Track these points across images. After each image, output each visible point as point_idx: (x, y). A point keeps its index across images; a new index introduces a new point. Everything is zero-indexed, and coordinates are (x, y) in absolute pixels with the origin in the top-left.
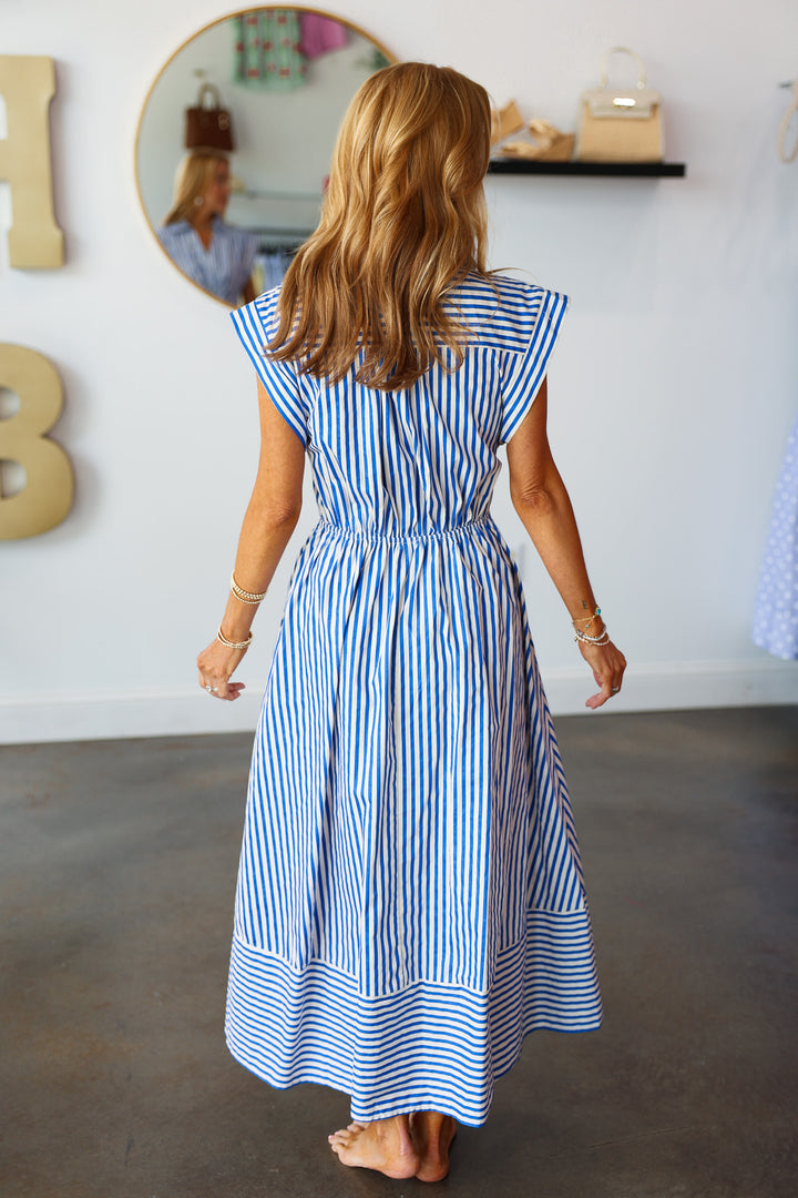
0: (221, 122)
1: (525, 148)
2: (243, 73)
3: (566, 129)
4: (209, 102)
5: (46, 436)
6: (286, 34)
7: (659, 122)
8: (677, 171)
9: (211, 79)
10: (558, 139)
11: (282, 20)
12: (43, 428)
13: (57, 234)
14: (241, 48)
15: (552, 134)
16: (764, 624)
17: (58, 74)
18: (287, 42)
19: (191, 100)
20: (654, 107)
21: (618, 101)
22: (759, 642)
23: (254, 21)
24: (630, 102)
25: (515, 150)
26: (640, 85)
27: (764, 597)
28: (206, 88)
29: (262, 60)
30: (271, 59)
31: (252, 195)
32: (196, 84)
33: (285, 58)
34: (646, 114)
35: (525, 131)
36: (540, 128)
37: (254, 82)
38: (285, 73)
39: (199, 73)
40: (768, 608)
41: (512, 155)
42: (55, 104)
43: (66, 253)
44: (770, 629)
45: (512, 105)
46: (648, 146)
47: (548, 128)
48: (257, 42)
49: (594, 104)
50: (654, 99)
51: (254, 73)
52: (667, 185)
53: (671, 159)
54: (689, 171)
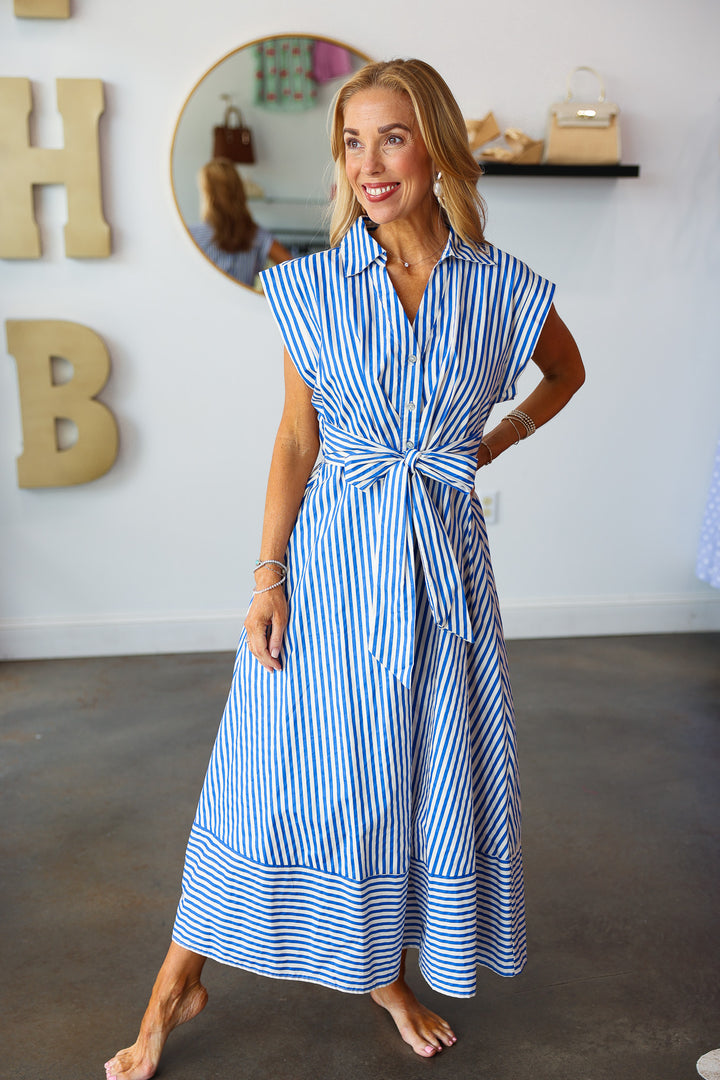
0: (245, 139)
1: (501, 153)
2: (263, 97)
3: (536, 137)
4: (233, 122)
5: (95, 398)
6: (299, 63)
7: (616, 130)
8: (632, 172)
9: (235, 103)
10: (529, 145)
11: (296, 51)
12: (93, 392)
13: (105, 229)
14: (261, 75)
15: (525, 141)
16: (706, 561)
17: (106, 93)
18: (300, 70)
19: (219, 120)
20: (613, 117)
21: (581, 113)
22: (702, 576)
23: (272, 52)
24: (591, 113)
25: (492, 155)
26: (600, 99)
27: (706, 538)
28: (231, 110)
29: (279, 85)
30: (286, 84)
31: (270, 201)
32: (223, 106)
33: (299, 84)
34: (606, 123)
35: (501, 139)
36: (514, 136)
37: (272, 105)
38: (298, 96)
39: (225, 97)
40: (710, 547)
41: (490, 159)
42: (104, 118)
43: (112, 245)
44: (711, 565)
45: (490, 116)
46: (608, 151)
47: (521, 136)
48: (274, 71)
49: (560, 115)
50: (613, 110)
51: (271, 97)
52: (624, 184)
53: (627, 162)
54: (642, 172)
